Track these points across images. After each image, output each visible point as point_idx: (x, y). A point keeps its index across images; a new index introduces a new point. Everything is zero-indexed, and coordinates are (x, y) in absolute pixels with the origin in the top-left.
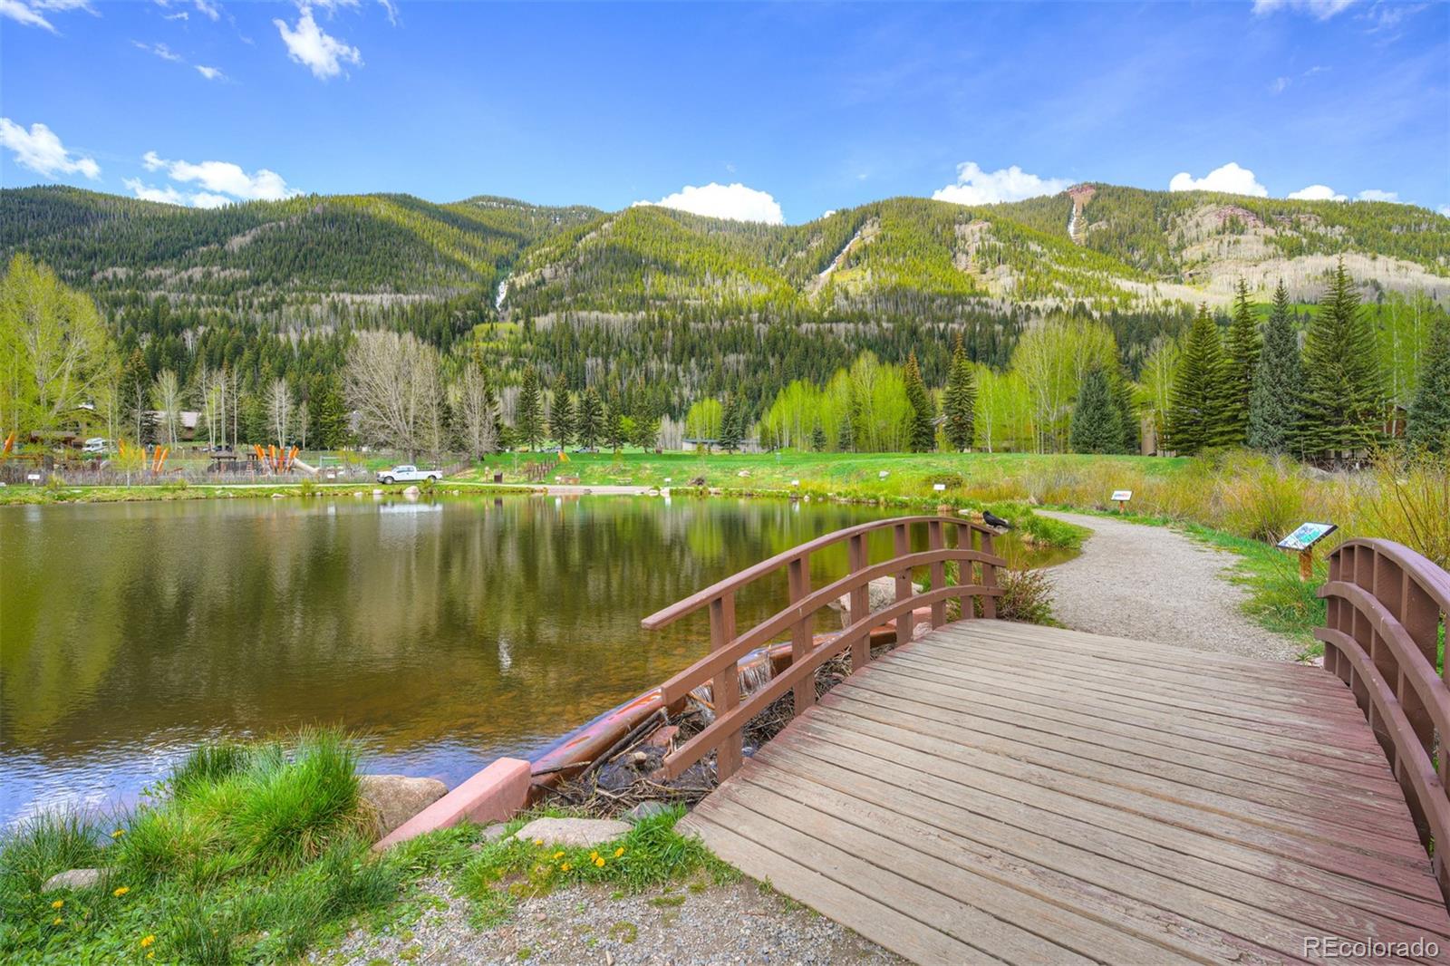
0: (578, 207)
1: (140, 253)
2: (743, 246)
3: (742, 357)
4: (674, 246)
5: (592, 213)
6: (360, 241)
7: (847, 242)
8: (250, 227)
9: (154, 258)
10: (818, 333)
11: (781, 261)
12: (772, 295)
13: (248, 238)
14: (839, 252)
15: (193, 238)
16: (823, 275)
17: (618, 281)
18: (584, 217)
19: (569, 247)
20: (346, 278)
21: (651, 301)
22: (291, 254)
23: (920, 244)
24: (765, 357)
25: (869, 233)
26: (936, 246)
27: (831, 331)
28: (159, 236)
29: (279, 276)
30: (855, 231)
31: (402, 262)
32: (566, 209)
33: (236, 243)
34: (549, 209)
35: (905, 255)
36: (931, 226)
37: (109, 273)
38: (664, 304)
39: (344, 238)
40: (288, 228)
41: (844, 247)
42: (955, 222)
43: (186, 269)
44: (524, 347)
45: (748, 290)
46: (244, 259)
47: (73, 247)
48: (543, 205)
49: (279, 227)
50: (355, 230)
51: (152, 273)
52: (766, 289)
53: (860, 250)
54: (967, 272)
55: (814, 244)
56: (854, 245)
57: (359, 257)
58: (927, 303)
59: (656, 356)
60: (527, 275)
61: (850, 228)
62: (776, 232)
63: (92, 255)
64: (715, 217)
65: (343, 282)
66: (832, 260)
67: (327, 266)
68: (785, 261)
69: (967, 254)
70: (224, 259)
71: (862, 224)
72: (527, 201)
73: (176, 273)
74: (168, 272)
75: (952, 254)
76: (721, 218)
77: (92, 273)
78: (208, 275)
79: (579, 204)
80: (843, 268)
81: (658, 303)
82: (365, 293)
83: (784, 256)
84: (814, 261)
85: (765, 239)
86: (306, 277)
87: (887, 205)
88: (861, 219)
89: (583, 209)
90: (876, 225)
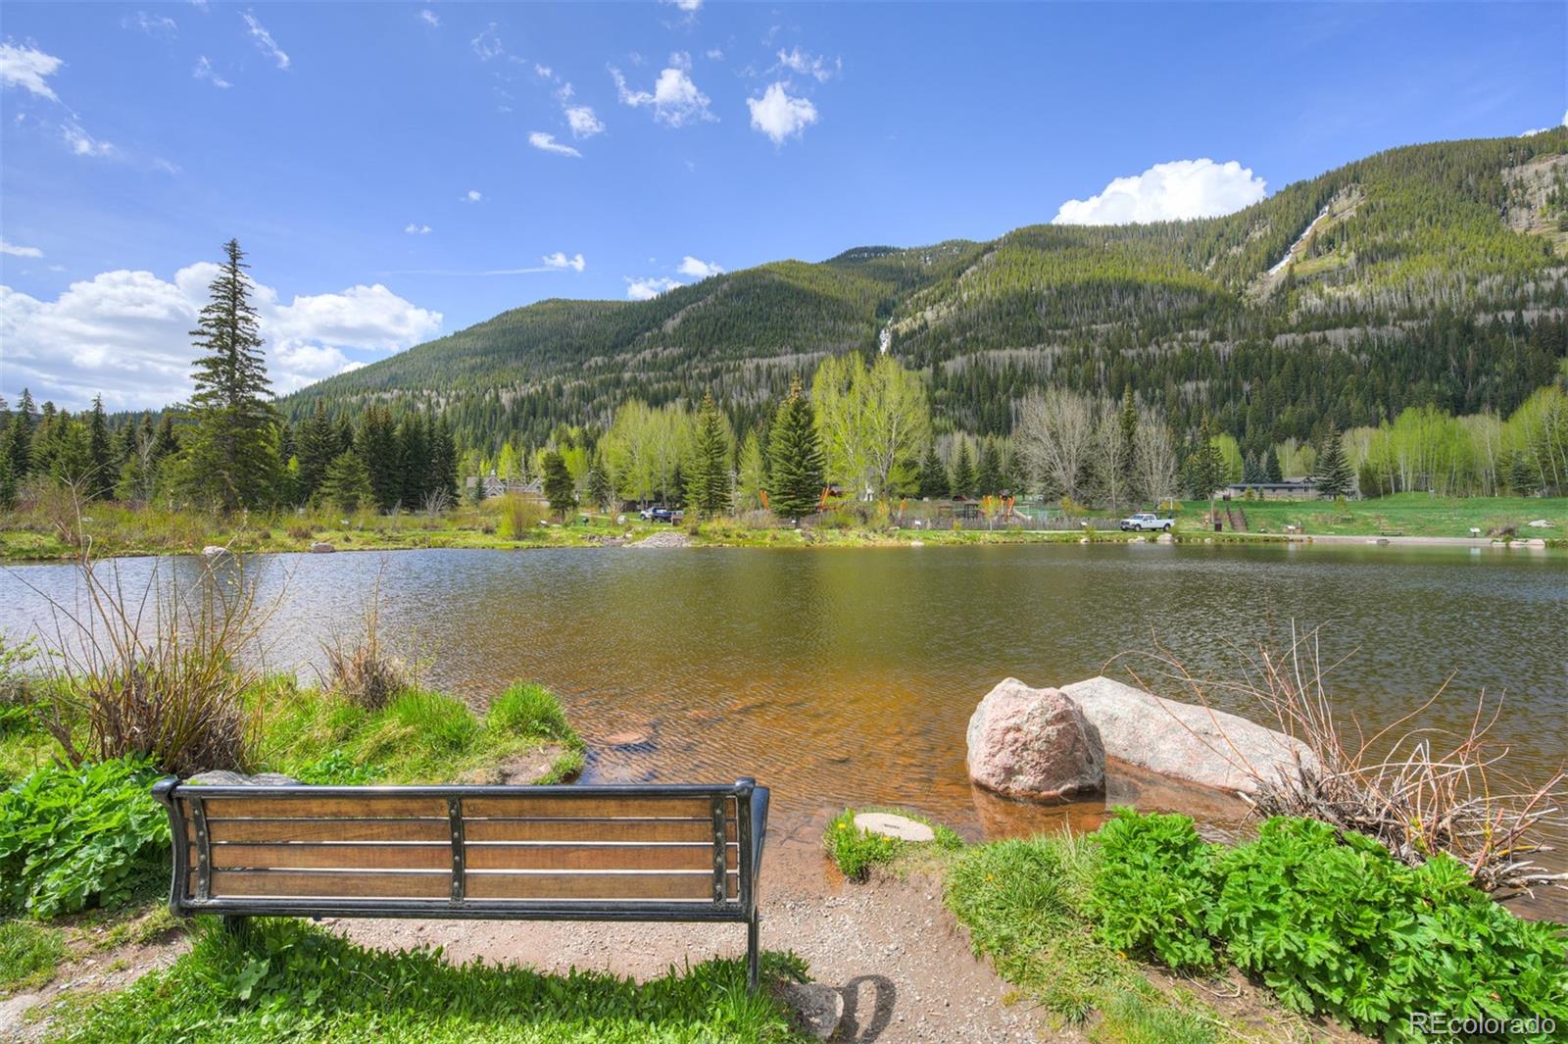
0: (949, 243)
1: (607, 343)
2: (1153, 253)
3: (1202, 385)
4: (1068, 266)
5: (964, 246)
6: (761, 309)
7: (1307, 224)
8: (677, 310)
9: (618, 346)
10: (1308, 347)
11: (1207, 264)
12: (1205, 305)
13: (678, 321)
14: (1296, 238)
15: (640, 326)
16: (1273, 271)
17: (1008, 314)
18: (955, 251)
19: (949, 286)
20: (754, 345)
21: (1050, 332)
22: (711, 330)
23: (1437, 207)
24: (1235, 382)
25: (1346, 206)
26: (1469, 205)
27: (1325, 340)
28: (618, 328)
29: (704, 349)
30: (1318, 207)
31: (797, 323)
32: (936, 246)
33: (670, 325)
34: (918, 250)
35: (1411, 227)
36: (1454, 177)
37: (592, 362)
38: (1066, 333)
39: (748, 309)
40: (705, 307)
41: (1303, 231)
42: (1500, 165)
43: (640, 352)
44: (938, 394)
45: (1170, 304)
46: (676, 340)
47: (568, 345)
48: (913, 246)
49: (699, 307)
50: (756, 300)
51: (619, 358)
52: (1196, 299)
53: (1334, 230)
54: (1533, 232)
55: (1257, 235)
56: (1321, 224)
57: (761, 324)
58: (1464, 287)
59: (1088, 393)
60: (908, 321)
61: (1311, 205)
62: (1196, 229)
63: (578, 350)
64: (1112, 224)
65: (754, 349)
66: (1286, 249)
67: (738, 335)
68: (1213, 262)
69: (1529, 206)
70: (663, 340)
71: (1330, 196)
72: (896, 246)
73: (635, 356)
74: (629, 356)
75: (1499, 211)
76: (1120, 225)
77: (581, 364)
78: (655, 355)
79: (950, 239)
80: (1306, 258)
81: (1059, 332)
82: (771, 357)
83: (1210, 256)
84: (1260, 255)
85: (1181, 239)
86: (724, 347)
87: (1374, 163)
88: (1329, 188)
89: (953, 244)
90: (1356, 195)
